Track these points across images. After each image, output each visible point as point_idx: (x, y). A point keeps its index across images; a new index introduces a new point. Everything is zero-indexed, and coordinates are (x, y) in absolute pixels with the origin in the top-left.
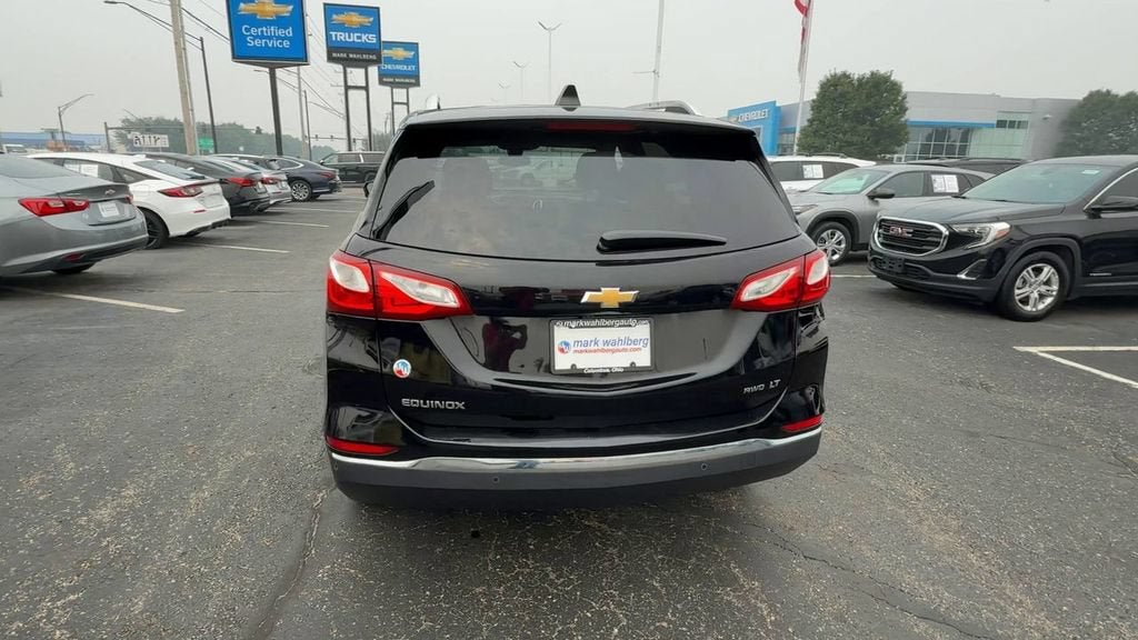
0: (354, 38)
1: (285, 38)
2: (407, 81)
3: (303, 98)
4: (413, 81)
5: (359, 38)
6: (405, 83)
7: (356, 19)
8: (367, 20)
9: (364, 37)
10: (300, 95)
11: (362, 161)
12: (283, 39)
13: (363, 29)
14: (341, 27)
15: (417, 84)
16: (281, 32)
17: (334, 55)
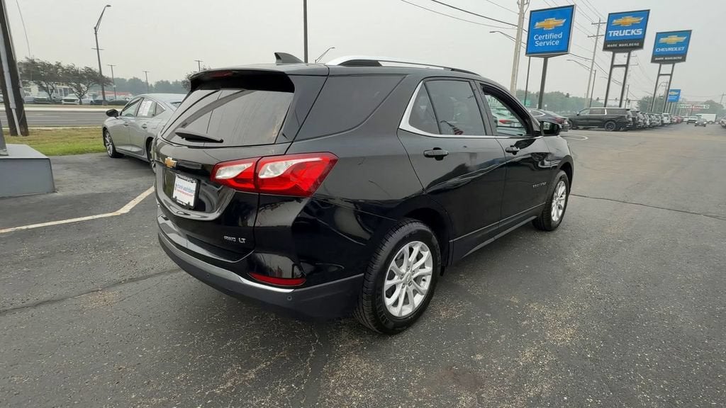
0: (626, 33)
1: (558, 39)
2: (675, 58)
3: (593, 75)
4: (680, 58)
5: (629, 32)
6: (673, 60)
7: (630, 20)
8: (637, 20)
9: (633, 32)
10: (591, 72)
11: (606, 114)
12: (556, 40)
13: (634, 26)
14: (619, 27)
15: (684, 60)
16: (555, 36)
17: (609, 46)
